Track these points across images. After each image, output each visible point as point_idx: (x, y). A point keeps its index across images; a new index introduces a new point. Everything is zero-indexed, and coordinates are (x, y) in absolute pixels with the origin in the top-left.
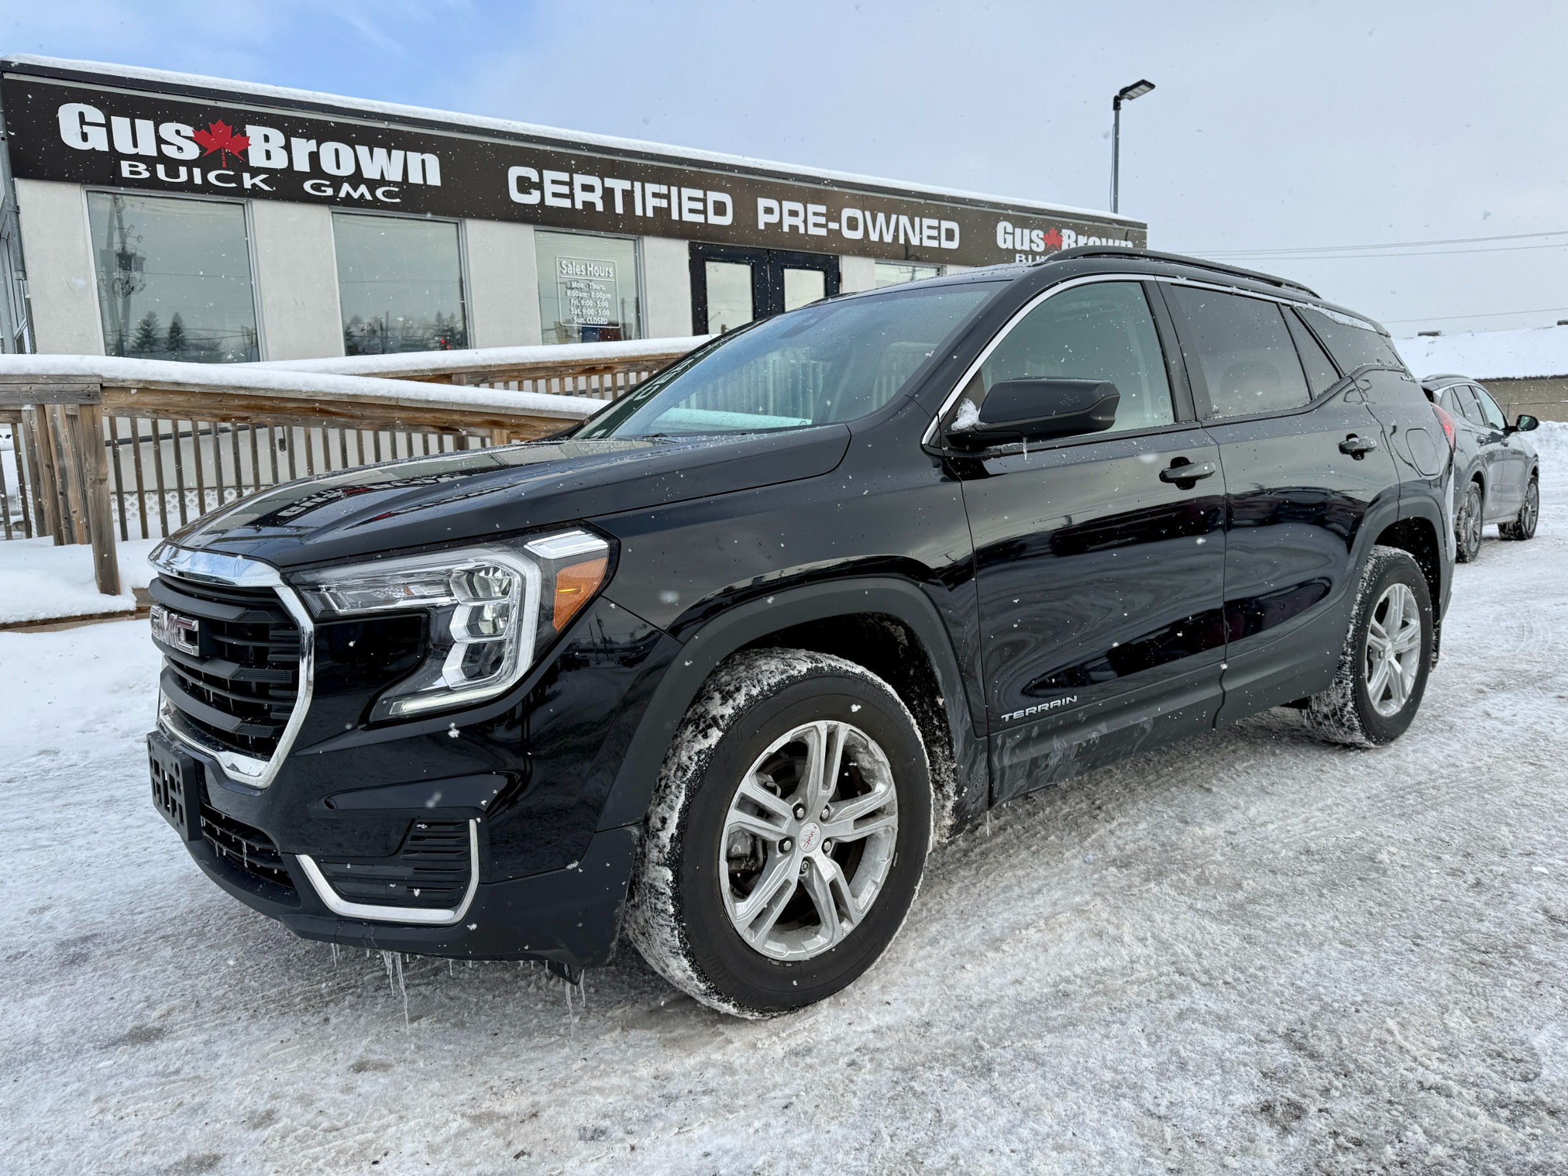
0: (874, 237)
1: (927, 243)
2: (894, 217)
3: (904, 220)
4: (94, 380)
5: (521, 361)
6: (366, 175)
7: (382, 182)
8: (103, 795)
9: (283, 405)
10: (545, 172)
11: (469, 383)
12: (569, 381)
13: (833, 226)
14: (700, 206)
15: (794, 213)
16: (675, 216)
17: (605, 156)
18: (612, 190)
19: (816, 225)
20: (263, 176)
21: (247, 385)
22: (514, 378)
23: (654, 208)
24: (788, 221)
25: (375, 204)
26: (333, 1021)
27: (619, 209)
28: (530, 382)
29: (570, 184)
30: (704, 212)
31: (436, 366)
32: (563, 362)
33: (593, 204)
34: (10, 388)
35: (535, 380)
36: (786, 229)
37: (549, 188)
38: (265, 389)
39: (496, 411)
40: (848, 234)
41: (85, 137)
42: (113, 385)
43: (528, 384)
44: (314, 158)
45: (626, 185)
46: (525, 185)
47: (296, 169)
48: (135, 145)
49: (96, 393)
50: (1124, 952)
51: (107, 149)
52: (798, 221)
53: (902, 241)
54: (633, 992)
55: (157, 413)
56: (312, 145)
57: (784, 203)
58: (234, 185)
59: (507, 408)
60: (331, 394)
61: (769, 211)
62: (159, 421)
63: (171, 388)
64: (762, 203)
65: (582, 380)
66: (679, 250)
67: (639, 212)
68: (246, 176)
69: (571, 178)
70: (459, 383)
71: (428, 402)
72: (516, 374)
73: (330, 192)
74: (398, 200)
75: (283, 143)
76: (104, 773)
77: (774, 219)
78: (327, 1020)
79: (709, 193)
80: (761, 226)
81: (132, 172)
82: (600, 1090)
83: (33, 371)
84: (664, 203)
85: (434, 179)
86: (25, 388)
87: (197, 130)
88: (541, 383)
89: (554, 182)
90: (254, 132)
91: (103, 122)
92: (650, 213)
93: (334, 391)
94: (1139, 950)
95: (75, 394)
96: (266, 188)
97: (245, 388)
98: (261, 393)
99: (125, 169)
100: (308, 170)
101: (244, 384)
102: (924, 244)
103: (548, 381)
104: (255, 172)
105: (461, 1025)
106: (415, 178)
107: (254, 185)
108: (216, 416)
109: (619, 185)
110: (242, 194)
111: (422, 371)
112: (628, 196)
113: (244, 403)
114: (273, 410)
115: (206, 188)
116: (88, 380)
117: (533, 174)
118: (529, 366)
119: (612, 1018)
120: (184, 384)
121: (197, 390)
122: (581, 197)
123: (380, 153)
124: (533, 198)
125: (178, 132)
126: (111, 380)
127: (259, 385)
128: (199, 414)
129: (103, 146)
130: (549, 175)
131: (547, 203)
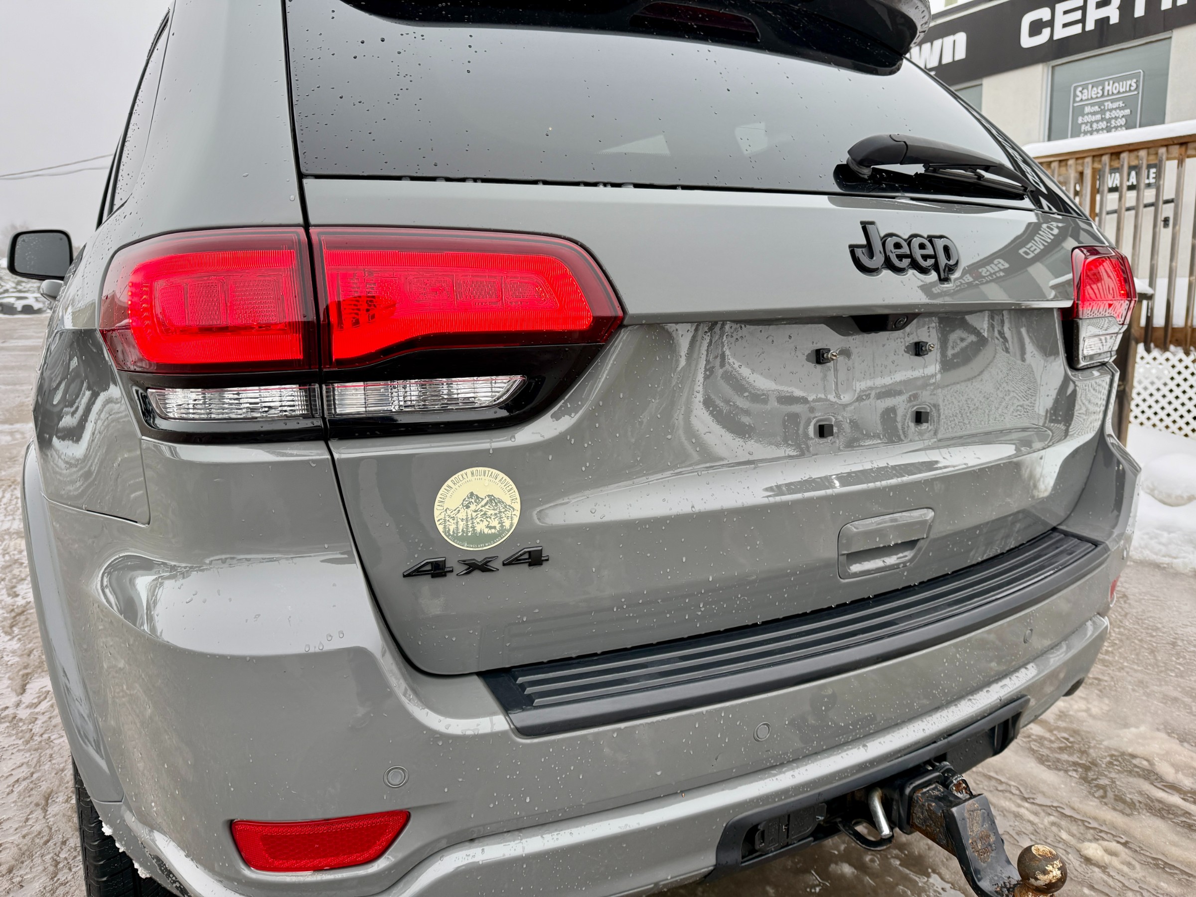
10: (1056, 7)
27: (1140, 12)
29: (1084, 8)
33: (1108, 18)
37: (1060, 19)
46: (1036, 28)
85: (961, 54)
89: (1066, 12)
106: (947, 60)
122: (1094, 15)
123: (925, 48)
124: (1043, 38)
130: (1060, 8)
131: (1056, 37)
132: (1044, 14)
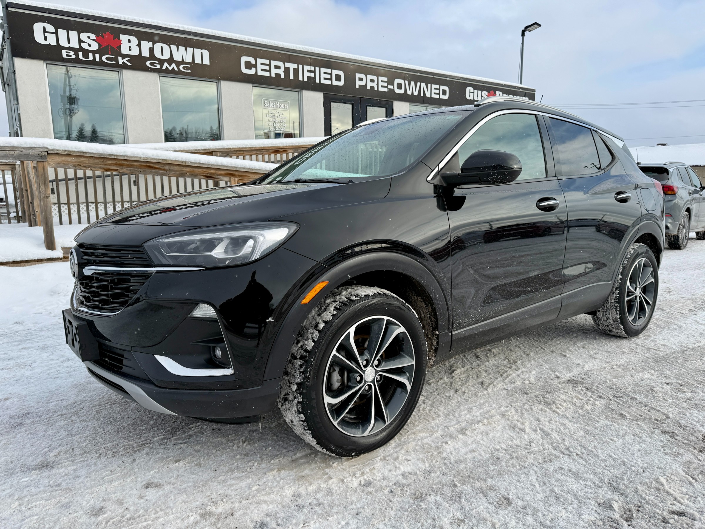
0: (409, 93)
1: (434, 96)
2: (419, 84)
3: (423, 85)
4: (44, 150)
5: (244, 147)
6: (175, 59)
7: (183, 62)
8: (41, 344)
9: (132, 163)
10: (258, 59)
11: (220, 156)
12: (266, 156)
13: (391, 87)
14: (329, 76)
15: (372, 81)
16: (317, 81)
17: (286, 53)
18: (289, 68)
19: (382, 86)
20: (128, 59)
21: (116, 154)
22: (241, 154)
23: (308, 77)
24: (369, 84)
25: (179, 73)
26: (138, 461)
27: (292, 77)
28: (249, 156)
29: (269, 65)
30: (331, 79)
31: (205, 148)
32: (264, 147)
33: (279, 75)
34: (4, 153)
35: (251, 156)
36: (368, 88)
37: (259, 67)
38: (124, 156)
39: (232, 169)
40: (397, 91)
41: (46, 39)
42: (53, 152)
43: (248, 157)
44: (151, 50)
45: (295, 66)
46: (249, 65)
47: (143, 55)
48: (69, 43)
49: (45, 156)
50: (526, 437)
51: (56, 44)
52: (374, 85)
53: (422, 95)
54: (284, 451)
55: (76, 166)
56: (150, 44)
57: (368, 76)
58: (114, 62)
59: (237, 167)
60: (155, 159)
61: (361, 79)
62: (77, 170)
63: (80, 154)
64: (358, 76)
65: (272, 156)
66: (319, 97)
67: (301, 79)
68: (120, 58)
69: (270, 62)
70: (216, 155)
71: (200, 163)
72: (242, 152)
73: (158, 66)
74: (190, 71)
75: (137, 43)
76: (43, 333)
77: (363, 83)
78: (134, 460)
79: (333, 70)
80: (357, 87)
81: (67, 55)
82: (265, 502)
83: (16, 145)
84: (312, 75)
85: (207, 62)
86: (12, 153)
87: (97, 36)
88: (254, 157)
89: (262, 64)
90: (124, 38)
91: (54, 31)
92: (306, 80)
93: (156, 158)
94: (533, 436)
95: (35, 156)
96: (129, 64)
97: (115, 155)
98: (122, 158)
99: (64, 53)
100: (148, 56)
101: (114, 153)
102: (432, 96)
103: (257, 156)
104: (124, 56)
105: (199, 465)
106: (198, 61)
107: (123, 62)
108: (103, 168)
109: (292, 66)
110: (118, 67)
111: (199, 150)
112: (296, 71)
113: (114, 162)
114: (128, 166)
115: (101, 64)
116: (41, 150)
117: (252, 61)
118: (248, 149)
119: (273, 464)
120: (86, 153)
121: (92, 155)
122: (274, 71)
123: (182, 48)
124: (252, 71)
125: (89, 37)
126: (52, 150)
127: (121, 154)
128: (94, 167)
129: (55, 43)
130: (259, 61)
131: (258, 74)
132: (252, 60)
